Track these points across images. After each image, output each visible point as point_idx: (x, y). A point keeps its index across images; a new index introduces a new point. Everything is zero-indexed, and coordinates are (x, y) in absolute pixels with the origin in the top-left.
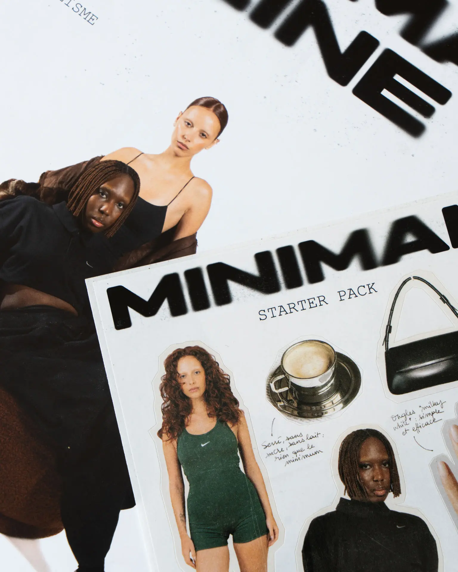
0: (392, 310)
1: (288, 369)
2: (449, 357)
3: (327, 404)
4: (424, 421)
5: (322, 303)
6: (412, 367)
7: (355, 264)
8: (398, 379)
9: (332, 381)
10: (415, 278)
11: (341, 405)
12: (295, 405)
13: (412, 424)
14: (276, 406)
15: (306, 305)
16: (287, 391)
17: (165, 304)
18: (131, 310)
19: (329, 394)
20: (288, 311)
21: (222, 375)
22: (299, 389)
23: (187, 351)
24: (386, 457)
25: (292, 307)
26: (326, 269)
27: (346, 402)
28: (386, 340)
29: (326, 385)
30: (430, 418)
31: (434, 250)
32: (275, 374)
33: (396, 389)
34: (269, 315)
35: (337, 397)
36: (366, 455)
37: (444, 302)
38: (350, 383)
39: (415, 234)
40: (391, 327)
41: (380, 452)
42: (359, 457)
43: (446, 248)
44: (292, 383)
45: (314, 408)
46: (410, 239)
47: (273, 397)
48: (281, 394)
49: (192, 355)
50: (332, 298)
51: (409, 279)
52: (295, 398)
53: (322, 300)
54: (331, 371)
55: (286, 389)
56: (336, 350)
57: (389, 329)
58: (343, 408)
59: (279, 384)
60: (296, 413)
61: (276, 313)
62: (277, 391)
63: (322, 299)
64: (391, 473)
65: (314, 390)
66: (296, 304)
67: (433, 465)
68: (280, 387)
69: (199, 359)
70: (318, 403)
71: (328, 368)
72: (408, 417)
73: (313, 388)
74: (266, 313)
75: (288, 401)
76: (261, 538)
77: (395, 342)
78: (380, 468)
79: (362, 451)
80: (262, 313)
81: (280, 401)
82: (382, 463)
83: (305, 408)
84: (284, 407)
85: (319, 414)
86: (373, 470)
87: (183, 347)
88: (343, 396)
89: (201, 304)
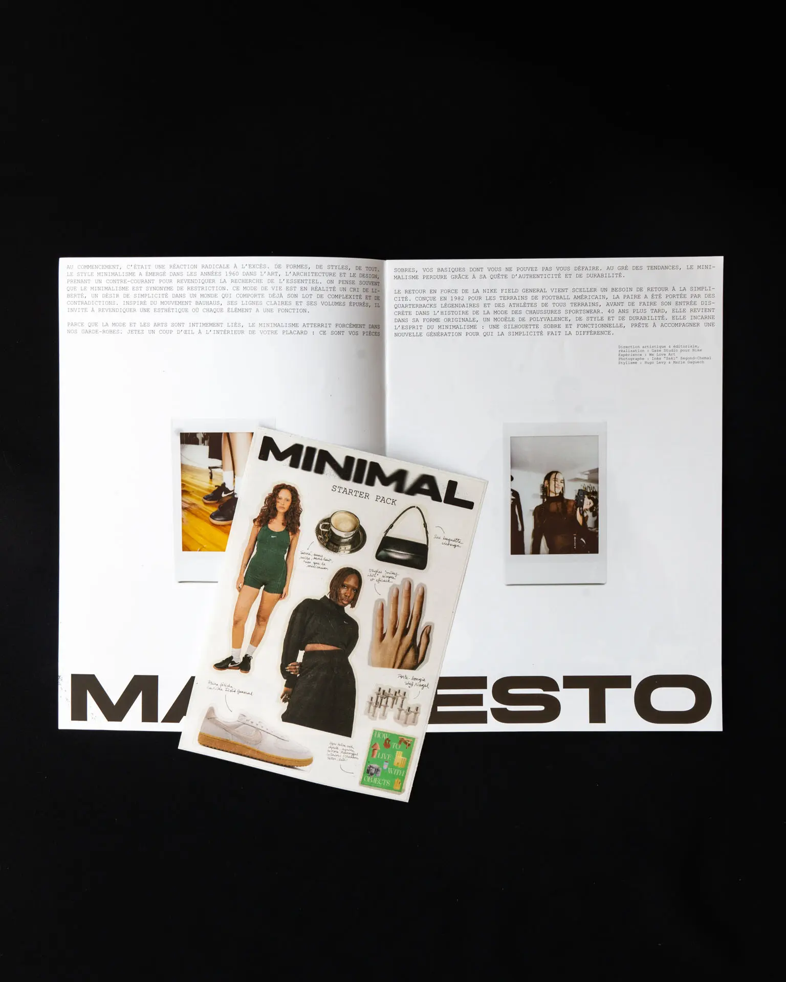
0: (398, 518)
1: (333, 521)
2: (413, 554)
3: (342, 548)
4: (383, 579)
6: (392, 550)
7: (393, 486)
8: (382, 553)
9: (351, 538)
10: (417, 508)
11: (349, 552)
12: (327, 540)
13: (377, 578)
14: (317, 536)
15: (358, 494)
16: (326, 532)
17: (289, 458)
18: (271, 453)
19: (346, 543)
20: (348, 493)
21: (299, 508)
22: (333, 533)
23: (288, 487)
24: (357, 587)
25: (351, 492)
26: (377, 481)
27: (352, 552)
28: (387, 531)
29: (347, 538)
30: (388, 579)
31: (434, 499)
32: (325, 521)
33: (379, 557)
34: (338, 490)
35: (349, 547)
36: (348, 581)
37: (425, 527)
38: (359, 544)
39: (430, 486)
40: (393, 526)
41: (355, 583)
42: (344, 580)
43: (441, 501)
44: (331, 529)
45: (335, 546)
46: (426, 487)
47: (318, 531)
48: (323, 531)
49: (290, 490)
50: (373, 497)
51: (414, 507)
52: (329, 537)
53: (367, 496)
54: (352, 533)
55: (327, 530)
56: (360, 524)
57: (391, 526)
58: (349, 553)
59: (324, 527)
60: (325, 544)
61: (342, 491)
62: (322, 530)
63: (367, 495)
64: (355, 595)
65: (340, 538)
66: (353, 491)
67: (377, 601)
68: (324, 528)
69: (292, 494)
70: (338, 545)
71: (352, 531)
72: (377, 573)
73: (340, 537)
74: (337, 488)
75: (324, 537)
76: (277, 594)
77: (391, 534)
78: (351, 591)
79: (346, 579)
80: (334, 487)
81: (320, 535)
82: (353, 588)
83: (331, 544)
84: (321, 539)
85: (336, 550)
86: (347, 590)
87: (287, 484)
88: (352, 548)
89: (307, 467)
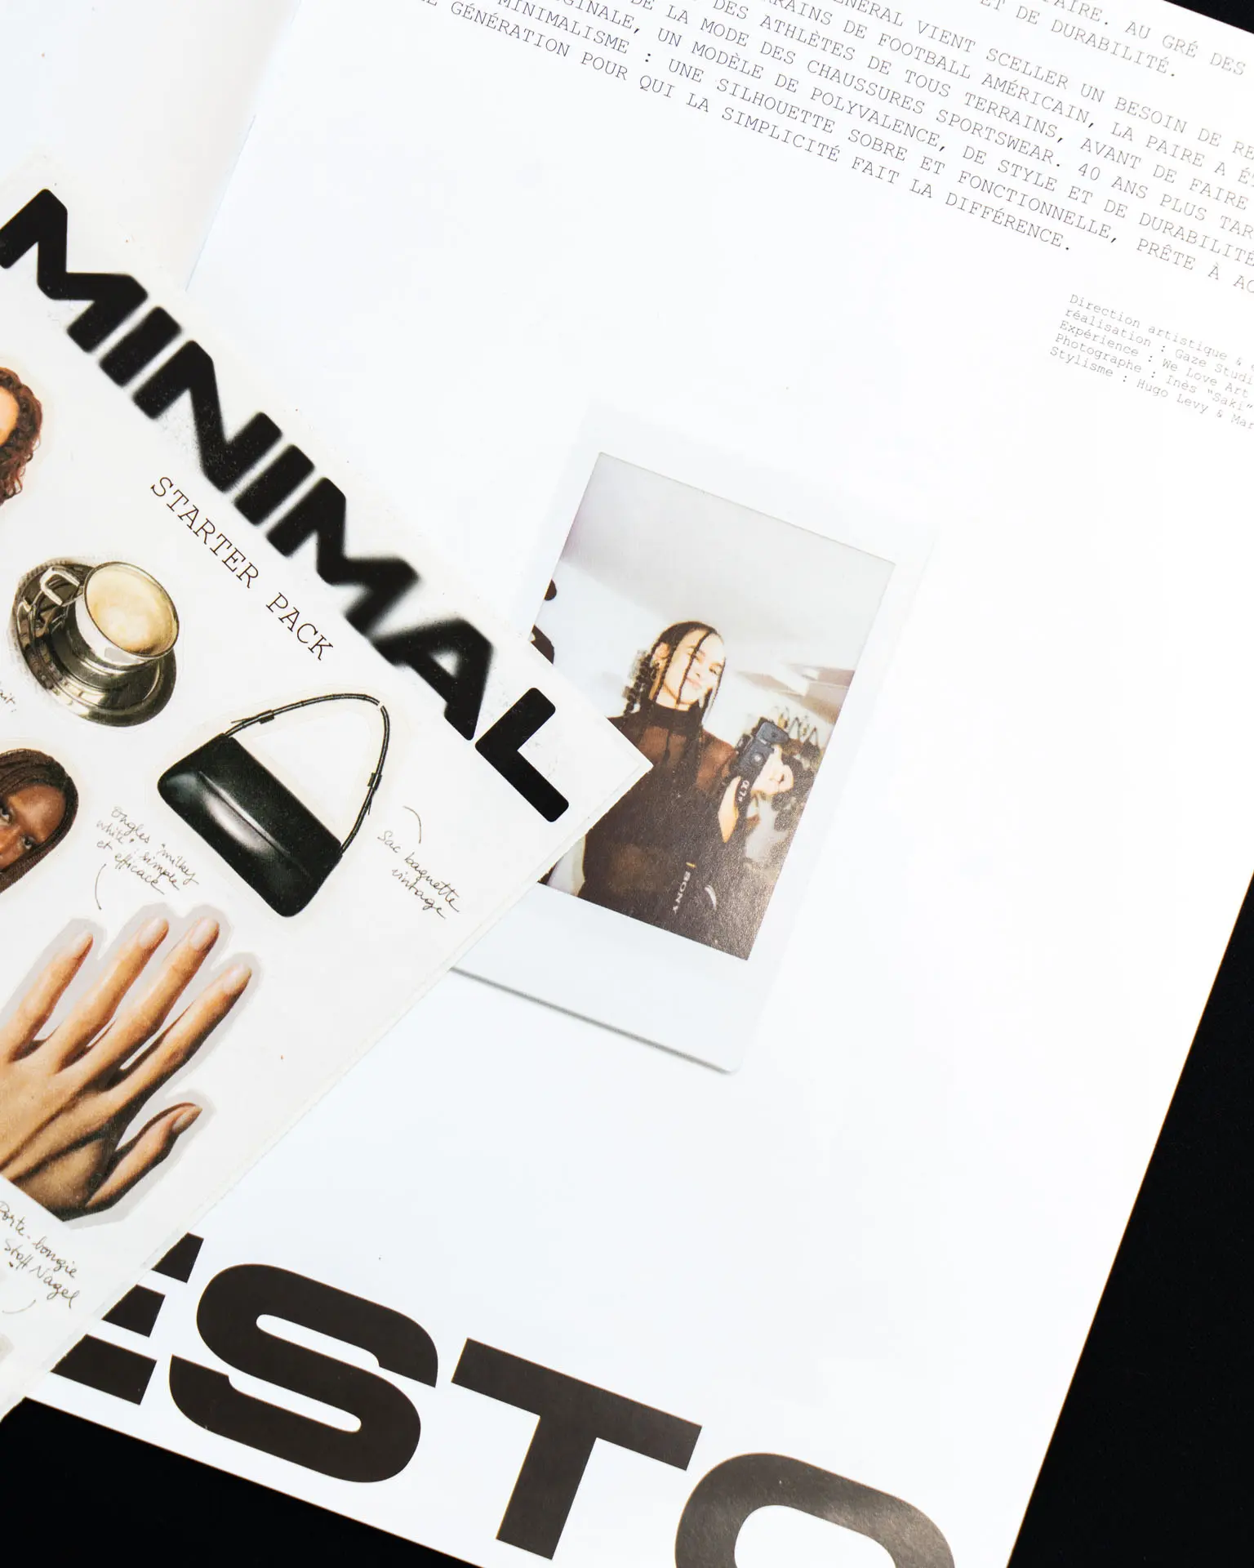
0: (303, 703)
1: (94, 583)
2: (279, 846)
3: (73, 685)
4: (142, 866)
5: (245, 577)
6: (224, 793)
7: (349, 594)
8: (188, 781)
9: (118, 673)
10: (384, 711)
11: (86, 711)
12: (40, 632)
13: (125, 849)
14: (17, 600)
15: (224, 553)
16: (54, 605)
17: (81, 307)
18: (34, 251)
19: (92, 679)
20: (196, 527)
21: (16, 476)
22: (71, 622)
23: (22, 392)
24: (42, 837)
25: (206, 530)
26: (309, 548)
27: (95, 716)
28: (246, 723)
29: (105, 665)
30: (155, 874)
31: (450, 715)
32: (70, 567)
33: (168, 788)
34: (170, 498)
35: (95, 697)
36: (25, 802)
37: (370, 784)
38: (136, 704)
39: (462, 667)
40: (271, 718)
41: (45, 822)
42: (14, 792)
43: (468, 735)
44: (73, 606)
45: (53, 668)
46: (448, 662)
47: (29, 588)
48: (44, 597)
49: (20, 404)
50: (264, 590)
51: (375, 702)
52: (50, 626)
53: (249, 575)
54: (138, 660)
55: (58, 601)
56: (175, 648)
57: (266, 717)
58: (84, 717)
59: (58, 585)
60: (26, 641)
61: (181, 509)
62: (44, 589)
63: (252, 572)
64: (21, 860)
65: (84, 650)
66: (217, 533)
67: (76, 924)
68: (54, 589)
69: (19, 420)
70: (65, 670)
71: (137, 652)
72: (133, 835)
73: (88, 647)
74: (169, 490)
75: (38, 616)
77: (252, 741)
78: (16, 838)
79: (27, 792)
80: (166, 483)
81: (30, 602)
82: (27, 835)
83: (44, 652)
84: (24, 616)
85: (48, 682)
86: (6, 829)
87: (24, 381)
88: (103, 705)
89: (119, 367)
